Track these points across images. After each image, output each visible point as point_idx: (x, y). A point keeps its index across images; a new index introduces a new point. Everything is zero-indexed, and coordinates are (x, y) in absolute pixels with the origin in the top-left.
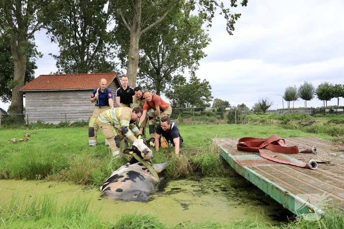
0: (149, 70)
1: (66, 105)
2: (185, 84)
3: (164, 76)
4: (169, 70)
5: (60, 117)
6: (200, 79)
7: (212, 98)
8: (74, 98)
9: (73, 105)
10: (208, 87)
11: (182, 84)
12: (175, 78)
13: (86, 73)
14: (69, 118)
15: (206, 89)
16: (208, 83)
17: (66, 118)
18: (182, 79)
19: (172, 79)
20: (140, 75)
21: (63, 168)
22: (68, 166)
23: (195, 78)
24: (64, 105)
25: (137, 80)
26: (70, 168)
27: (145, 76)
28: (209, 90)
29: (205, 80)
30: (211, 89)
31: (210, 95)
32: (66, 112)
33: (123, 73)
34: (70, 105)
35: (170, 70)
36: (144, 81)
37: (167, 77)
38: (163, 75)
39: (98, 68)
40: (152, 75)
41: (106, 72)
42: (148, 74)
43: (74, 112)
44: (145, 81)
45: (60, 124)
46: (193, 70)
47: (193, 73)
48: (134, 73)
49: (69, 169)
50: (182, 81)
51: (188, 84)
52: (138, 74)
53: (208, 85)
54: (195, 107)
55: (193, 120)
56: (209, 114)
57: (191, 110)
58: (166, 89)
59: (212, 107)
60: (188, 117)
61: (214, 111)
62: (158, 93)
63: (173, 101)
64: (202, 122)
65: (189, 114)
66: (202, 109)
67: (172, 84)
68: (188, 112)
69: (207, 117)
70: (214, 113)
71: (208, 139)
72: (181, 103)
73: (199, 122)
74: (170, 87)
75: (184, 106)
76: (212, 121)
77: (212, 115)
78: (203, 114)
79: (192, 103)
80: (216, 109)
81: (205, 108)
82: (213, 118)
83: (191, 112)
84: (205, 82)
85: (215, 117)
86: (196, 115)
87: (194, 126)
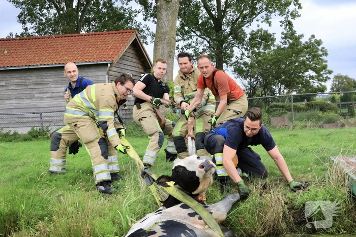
0: (200, 21)
1: (41, 95)
2: (272, 48)
3: (231, 34)
4: (240, 20)
5: (30, 119)
6: (302, 36)
7: (330, 72)
8: (56, 83)
9: (54, 95)
10: (320, 53)
11: (267, 47)
12: (254, 36)
13: (78, 31)
14: (47, 121)
15: (315, 56)
16: (319, 43)
17: (41, 122)
18: (267, 38)
19: (246, 39)
20: (182, 32)
21: (42, 219)
22: (50, 215)
23: (293, 33)
24: (37, 95)
25: (177, 44)
26: (55, 217)
27: (193, 34)
28: (324, 57)
29: (313, 36)
30: (326, 54)
31: (325, 67)
32: (42, 110)
33: (148, 29)
34: (48, 95)
35: (242, 21)
36: (190, 45)
37: (237, 34)
38: (228, 30)
39: (100, 22)
40: (205, 31)
41: (117, 29)
42: (199, 30)
43: (56, 109)
44: (193, 44)
45: (30, 133)
46: (290, 19)
47: (290, 24)
48: (172, 28)
49: (51, 220)
50: (267, 41)
51: (279, 47)
52: (179, 30)
53: (320, 48)
54: (294, 93)
55: (291, 119)
56: (323, 108)
57: (287, 100)
58: (234, 59)
59: (330, 93)
60: (280, 115)
61: (333, 100)
62: (219, 67)
63: (250, 83)
64: (309, 124)
65: (283, 107)
66: (309, 98)
67: (246, 49)
68: (280, 104)
69: (321, 114)
70: (334, 105)
71: (324, 159)
72: (267, 86)
73: (303, 124)
74: (243, 54)
75: (273, 92)
76: (330, 121)
77: (331, 109)
78: (311, 107)
79: (289, 85)
80: (337, 96)
81: (315, 95)
82: (332, 114)
83: (286, 103)
84: (313, 40)
85: (336, 112)
86: (298, 109)
87: (294, 132)
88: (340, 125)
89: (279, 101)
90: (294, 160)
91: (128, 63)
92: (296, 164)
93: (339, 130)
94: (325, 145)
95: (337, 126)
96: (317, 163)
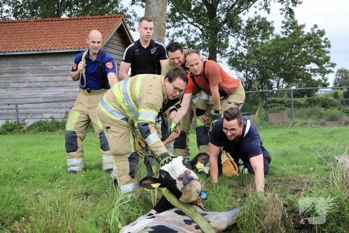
0: (193, 7)
1: (17, 85)
2: (271, 38)
3: (225, 21)
4: (236, 6)
5: (5, 111)
6: (303, 26)
7: (333, 65)
8: (34, 71)
9: (32, 84)
10: (323, 44)
11: (265, 36)
12: (250, 23)
13: (59, 15)
14: (24, 114)
15: (317, 47)
16: (322, 33)
17: (17, 114)
18: (265, 26)
19: (243, 27)
20: (173, 18)
21: (18, 218)
22: (27, 214)
23: (295, 23)
24: (12, 85)
25: (167, 31)
26: (32, 218)
27: (184, 20)
28: (327, 49)
29: (316, 26)
30: (329, 46)
31: (327, 59)
32: (18, 101)
33: (135, 15)
34: (25, 85)
35: (239, 7)
36: (181, 33)
37: (233, 22)
38: (223, 17)
39: (83, 6)
40: (197, 17)
41: (102, 13)
42: (191, 16)
43: (33, 100)
44: (185, 32)
45: (4, 126)
46: (290, 6)
47: (291, 11)
48: (162, 14)
49: (28, 221)
50: (265, 31)
51: (278, 37)
52: (169, 16)
53: (323, 39)
54: (294, 88)
55: (290, 116)
56: (325, 104)
57: (286, 95)
58: (229, 50)
59: (333, 88)
60: (279, 111)
61: (336, 96)
62: (212, 57)
63: (246, 76)
64: (310, 121)
65: (282, 102)
66: (309, 93)
67: (242, 38)
68: (279, 99)
69: (322, 110)
70: (336, 101)
71: (327, 158)
72: (264, 79)
73: (304, 121)
74: (238, 44)
75: (270, 87)
76: (333, 119)
77: (334, 105)
78: (312, 103)
79: (288, 79)
80: (340, 92)
81: (317, 90)
82: (335, 111)
83: (285, 98)
84: (316, 30)
85: (339, 109)
86: (298, 105)
87: (293, 130)
88: (343, 122)
89: (276, 96)
90: (295, 159)
91: (113, 51)
92: (297, 163)
93: (342, 128)
94: (327, 143)
95: (340, 124)
96: (320, 162)
